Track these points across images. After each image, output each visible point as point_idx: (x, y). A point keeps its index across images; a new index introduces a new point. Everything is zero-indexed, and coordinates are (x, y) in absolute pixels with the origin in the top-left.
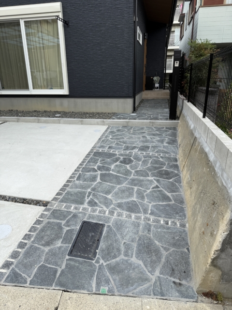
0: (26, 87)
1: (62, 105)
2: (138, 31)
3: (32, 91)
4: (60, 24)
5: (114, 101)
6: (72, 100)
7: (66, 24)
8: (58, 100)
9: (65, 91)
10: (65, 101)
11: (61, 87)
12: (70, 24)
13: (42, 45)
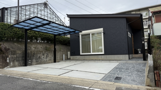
0: (90, 52)
1: (101, 57)
2: (129, 33)
3: (92, 53)
4: (102, 34)
5: (121, 56)
6: (105, 56)
7: (104, 33)
8: (100, 56)
9: (103, 53)
10: (103, 56)
11: (102, 52)
12: (105, 33)
13: (96, 39)
